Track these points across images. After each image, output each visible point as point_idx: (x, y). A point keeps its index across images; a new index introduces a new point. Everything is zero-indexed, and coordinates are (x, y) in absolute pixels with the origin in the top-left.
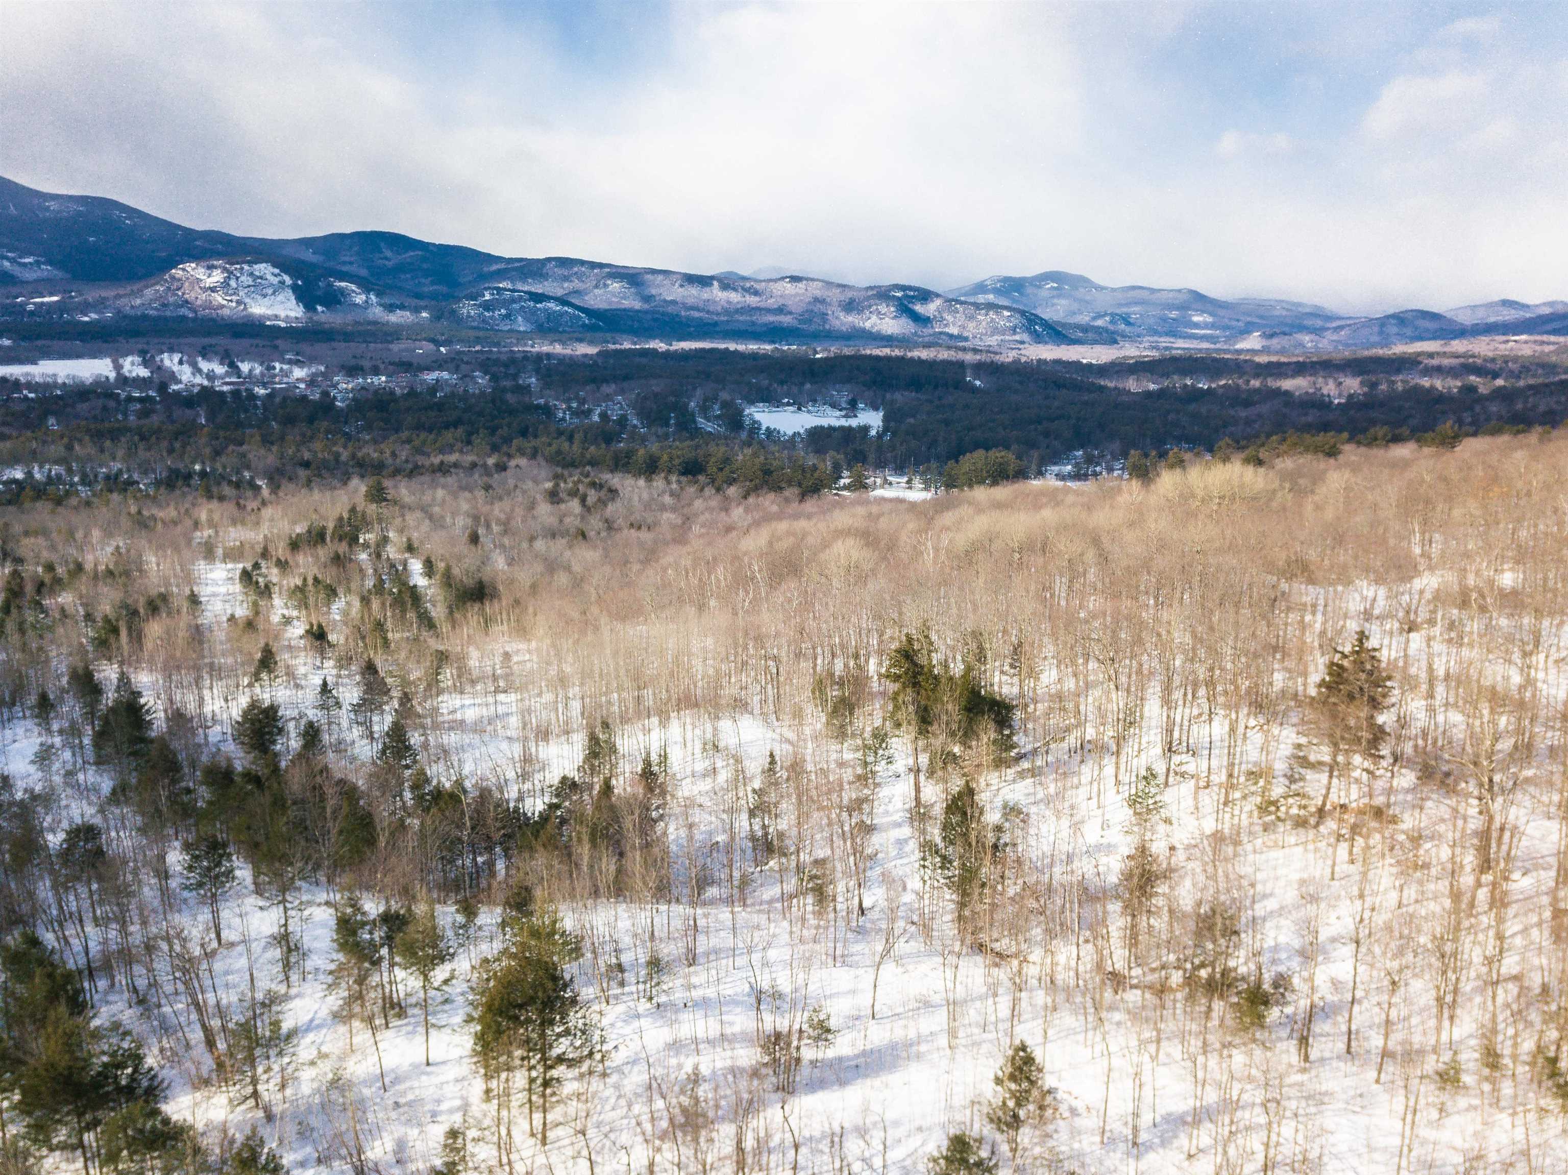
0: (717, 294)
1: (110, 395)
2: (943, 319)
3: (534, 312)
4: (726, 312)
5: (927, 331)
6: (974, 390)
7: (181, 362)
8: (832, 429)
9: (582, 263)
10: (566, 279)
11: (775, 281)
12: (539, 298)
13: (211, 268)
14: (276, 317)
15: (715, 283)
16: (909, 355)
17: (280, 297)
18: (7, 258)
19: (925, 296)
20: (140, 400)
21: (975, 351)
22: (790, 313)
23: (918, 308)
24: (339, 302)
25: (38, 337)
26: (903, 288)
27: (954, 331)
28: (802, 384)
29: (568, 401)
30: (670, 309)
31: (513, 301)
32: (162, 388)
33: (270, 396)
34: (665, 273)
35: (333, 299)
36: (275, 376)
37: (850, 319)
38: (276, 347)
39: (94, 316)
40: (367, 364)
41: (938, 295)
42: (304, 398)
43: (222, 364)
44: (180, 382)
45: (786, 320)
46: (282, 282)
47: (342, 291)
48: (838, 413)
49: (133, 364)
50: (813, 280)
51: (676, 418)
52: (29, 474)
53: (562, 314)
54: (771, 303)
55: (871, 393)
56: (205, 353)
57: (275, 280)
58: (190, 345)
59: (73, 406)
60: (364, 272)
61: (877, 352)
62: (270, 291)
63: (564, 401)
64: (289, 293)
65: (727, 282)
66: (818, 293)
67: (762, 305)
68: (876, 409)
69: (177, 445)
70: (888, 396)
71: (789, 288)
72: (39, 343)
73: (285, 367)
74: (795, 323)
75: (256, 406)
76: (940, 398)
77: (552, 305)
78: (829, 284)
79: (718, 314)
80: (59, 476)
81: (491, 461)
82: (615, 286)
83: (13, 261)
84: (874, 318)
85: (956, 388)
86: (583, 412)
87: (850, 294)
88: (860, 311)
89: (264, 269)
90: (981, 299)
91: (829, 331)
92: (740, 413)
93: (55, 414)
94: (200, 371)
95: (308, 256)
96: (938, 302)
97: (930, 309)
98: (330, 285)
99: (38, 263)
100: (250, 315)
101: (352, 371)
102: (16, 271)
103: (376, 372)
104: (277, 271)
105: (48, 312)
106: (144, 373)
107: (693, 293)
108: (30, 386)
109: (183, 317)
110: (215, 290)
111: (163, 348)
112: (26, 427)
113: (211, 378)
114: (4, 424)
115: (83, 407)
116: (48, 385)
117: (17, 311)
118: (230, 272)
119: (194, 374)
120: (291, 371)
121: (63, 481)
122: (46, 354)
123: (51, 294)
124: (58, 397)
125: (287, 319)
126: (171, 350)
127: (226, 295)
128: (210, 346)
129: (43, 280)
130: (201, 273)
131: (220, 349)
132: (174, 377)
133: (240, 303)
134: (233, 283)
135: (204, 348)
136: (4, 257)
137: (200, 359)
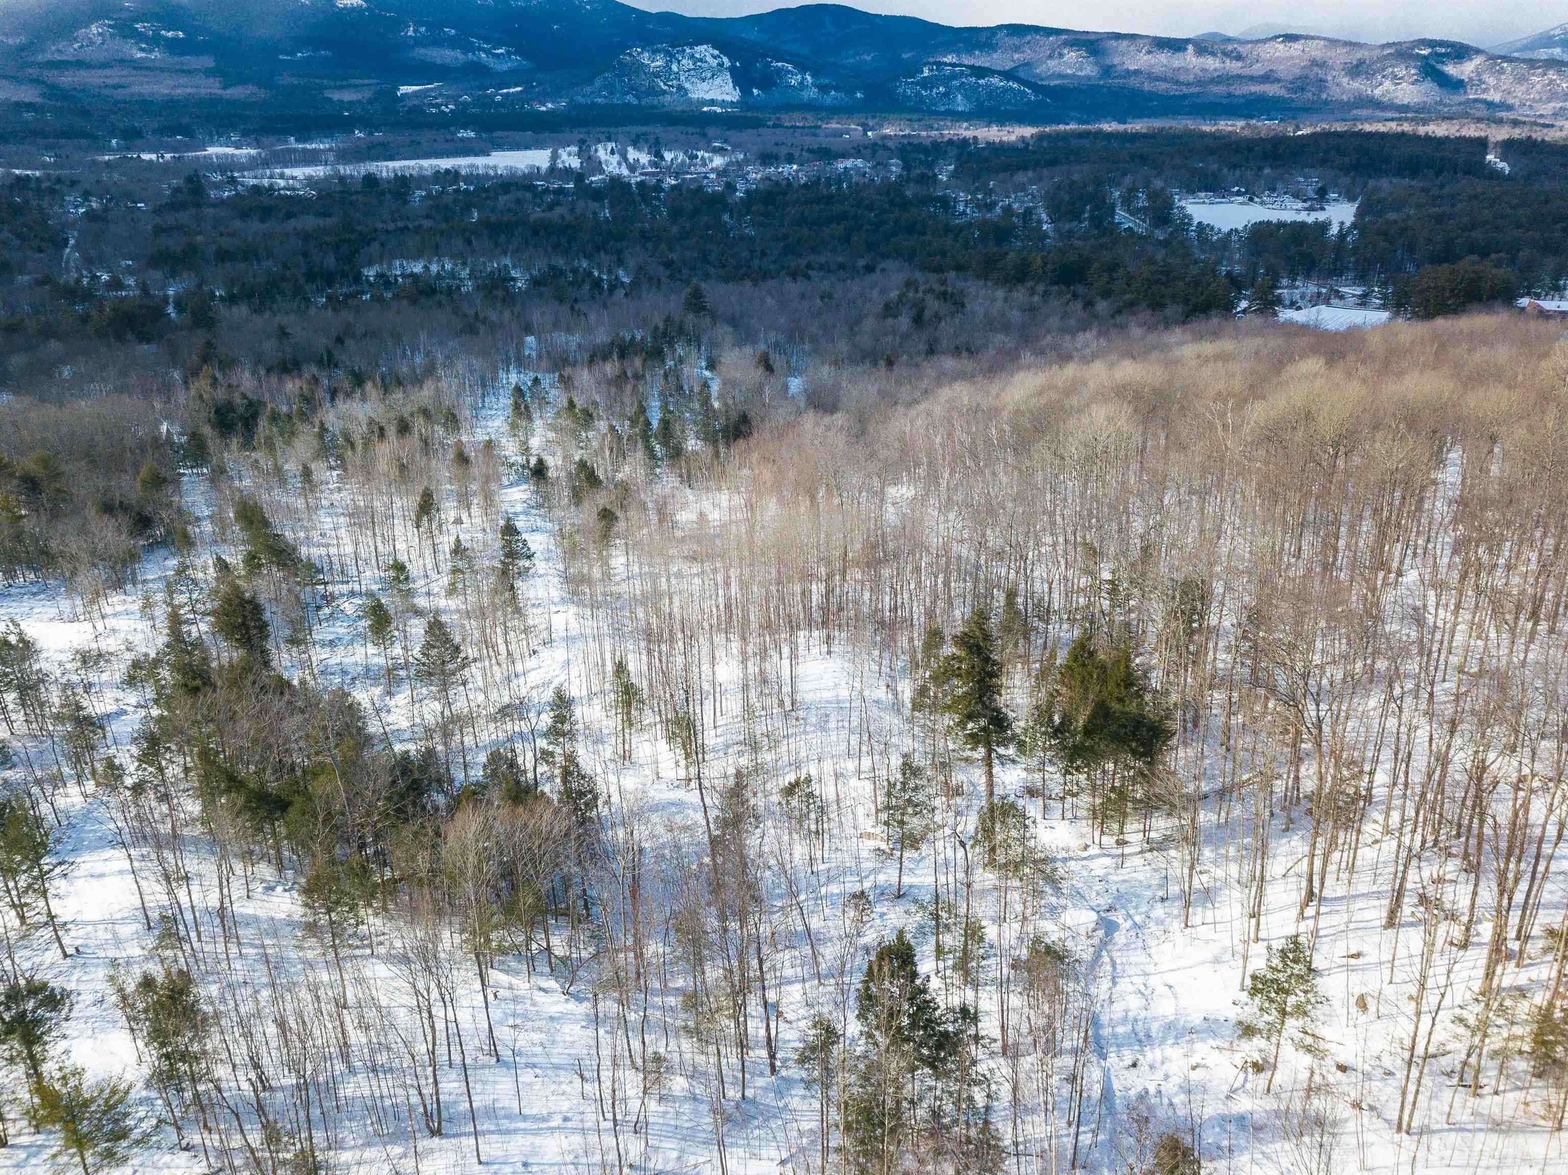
0: (1190, 59)
1: (531, 188)
2: (1481, 82)
3: (975, 88)
4: (1200, 83)
5: (1458, 98)
6: (1493, 175)
7: (612, 152)
8: (1281, 225)
9: (1036, 29)
10: (1017, 49)
11: (1265, 41)
12: (980, 72)
13: (654, 52)
14: (712, 102)
15: (1190, 47)
16: (1422, 130)
17: (718, 81)
18: (484, 50)
19: (1461, 52)
20: (557, 192)
21: (1515, 123)
22: (1278, 80)
23: (1451, 69)
24: (775, 84)
25: (496, 129)
26: (1431, 44)
27: (1495, 96)
28: (1260, 169)
29: (974, 193)
30: (1133, 82)
31: (953, 76)
33: (676, 187)
34: (1133, 37)
35: (768, 81)
36: (693, 165)
37: (1355, 85)
38: (704, 135)
39: (550, 105)
40: (783, 151)
41: (1478, 51)
42: (707, 191)
43: (649, 152)
44: (603, 172)
45: (1272, 90)
46: (721, 65)
47: (779, 71)
48: (1300, 205)
49: (569, 154)
50: (1313, 38)
51: (1092, 211)
52: (426, 269)
53: (1006, 90)
54: (1258, 69)
55: (1348, 180)
56: (635, 144)
57: (714, 63)
58: (628, 134)
60: (805, 51)
61: (1381, 128)
62: (709, 75)
63: (967, 191)
64: (727, 76)
65: (1203, 46)
66: (1317, 54)
67: (1247, 71)
68: (1352, 199)
69: (563, 240)
70: (1371, 183)
71: (1280, 49)
73: (707, 155)
74: (1283, 93)
75: (658, 198)
76: (1442, 187)
77: (995, 81)
78: (1333, 43)
79: (1188, 84)
80: (451, 271)
81: (861, 263)
82: (1071, 56)
83: (488, 52)
84: (1387, 84)
85: (1467, 172)
86: (986, 205)
87: (1360, 54)
88: (1370, 75)
89: (704, 51)
90: (1543, 54)
91: (1326, 102)
92: (1170, 205)
93: (476, 206)
94: (626, 159)
95: (753, 35)
96: (1478, 60)
97: (1465, 70)
98: (768, 65)
99: (509, 53)
100: (690, 101)
101: (767, 159)
102: (491, 63)
103: (790, 160)
104: (716, 52)
105: (513, 103)
106: (575, 163)
107: (1162, 60)
108: (468, 179)
109: (628, 104)
110: (657, 75)
111: (603, 137)
112: (447, 220)
113: (632, 168)
114: (428, 217)
115: (502, 199)
116: (487, 177)
117: (486, 103)
118: (672, 56)
119: (619, 164)
120: (711, 161)
121: (453, 275)
122: (500, 146)
123: (516, 85)
124: (486, 190)
125: (723, 104)
126: (609, 139)
127: (668, 79)
128: (645, 134)
129: (511, 71)
130: (645, 58)
131: (652, 138)
132: (598, 167)
133: (680, 88)
134: (675, 68)
135: (638, 136)
136: (480, 49)
137: (630, 149)
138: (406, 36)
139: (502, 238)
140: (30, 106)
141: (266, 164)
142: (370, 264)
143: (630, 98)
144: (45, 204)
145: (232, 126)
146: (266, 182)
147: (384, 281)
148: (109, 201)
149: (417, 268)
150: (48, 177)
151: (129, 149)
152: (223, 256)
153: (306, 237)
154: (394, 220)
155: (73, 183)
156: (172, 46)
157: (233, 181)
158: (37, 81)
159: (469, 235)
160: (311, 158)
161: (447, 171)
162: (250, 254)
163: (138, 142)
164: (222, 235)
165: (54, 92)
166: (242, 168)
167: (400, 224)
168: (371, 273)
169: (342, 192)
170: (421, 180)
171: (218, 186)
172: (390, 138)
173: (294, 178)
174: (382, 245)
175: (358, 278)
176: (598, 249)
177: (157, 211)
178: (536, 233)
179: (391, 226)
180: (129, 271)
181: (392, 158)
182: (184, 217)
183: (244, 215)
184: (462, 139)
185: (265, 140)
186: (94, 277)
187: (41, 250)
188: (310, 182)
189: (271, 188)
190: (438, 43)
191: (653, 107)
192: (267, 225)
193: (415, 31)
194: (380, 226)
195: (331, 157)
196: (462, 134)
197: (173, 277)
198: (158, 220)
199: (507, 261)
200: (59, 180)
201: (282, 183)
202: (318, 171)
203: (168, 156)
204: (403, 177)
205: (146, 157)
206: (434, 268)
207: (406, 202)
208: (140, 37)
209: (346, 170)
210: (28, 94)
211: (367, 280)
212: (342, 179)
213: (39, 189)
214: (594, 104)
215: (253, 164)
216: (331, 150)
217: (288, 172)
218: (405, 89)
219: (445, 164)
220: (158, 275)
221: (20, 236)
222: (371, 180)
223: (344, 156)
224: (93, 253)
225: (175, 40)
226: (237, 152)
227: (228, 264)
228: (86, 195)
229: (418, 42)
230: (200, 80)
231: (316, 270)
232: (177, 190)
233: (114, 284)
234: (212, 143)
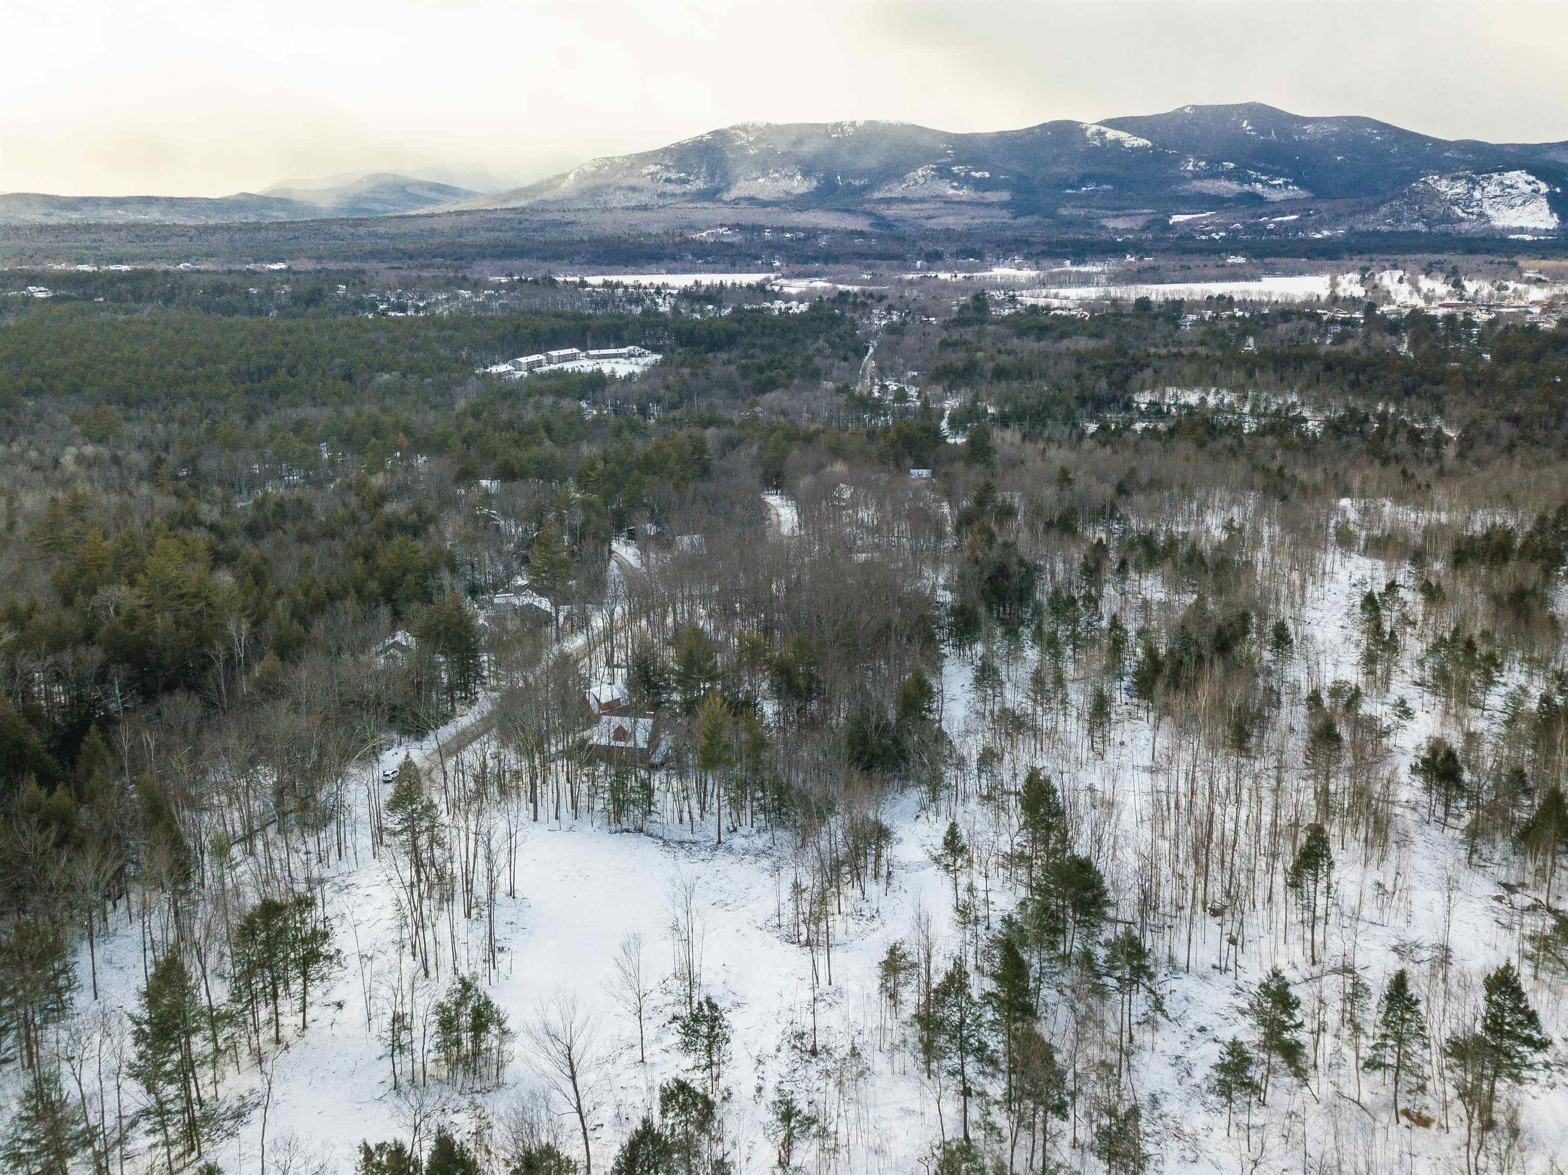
1: (1314, 317)
7: (1401, 281)
13: (1454, 179)
14: (1521, 230)
17: (1530, 207)
18: (1260, 181)
20: (1344, 322)
25: (1268, 255)
32: (1370, 308)
33: (1491, 323)
36: (1505, 298)
38: (1515, 264)
39: (1326, 233)
42: (1533, 327)
43: (1446, 282)
44: (1394, 302)
46: (1536, 191)
49: (1350, 282)
52: (1203, 400)
56: (1428, 272)
57: (1529, 188)
58: (1417, 262)
59: (1274, 327)
62: (1519, 201)
64: (1544, 203)
69: (1363, 379)
72: (1267, 260)
73: (1521, 287)
75: (1470, 335)
80: (1231, 405)
83: (1264, 183)
89: (1519, 178)
93: (1253, 334)
94: (1418, 290)
99: (1286, 184)
100: (1493, 228)
102: (1266, 192)
104: (1532, 178)
105: (1286, 230)
106: (1359, 291)
108: (1243, 305)
109: (1417, 233)
110: (1455, 203)
111: (1387, 265)
112: (1221, 347)
113: (1428, 299)
114: (1202, 343)
115: (1282, 328)
116: (1261, 304)
117: (1259, 229)
118: (1475, 183)
119: (1411, 293)
120: (1527, 292)
121: (1231, 408)
122: (1272, 271)
123: (1292, 213)
124: (1264, 317)
125: (1534, 231)
126: (1395, 267)
127: (1468, 207)
128: (1438, 263)
129: (1286, 201)
130: (1443, 186)
131: (1449, 267)
132: (1387, 298)
133: (1481, 215)
134: (1477, 194)
135: (1430, 265)
136: (1257, 180)
137: (1422, 277)
138: (1186, 171)
139: (1289, 372)
140: (861, 234)
141: (1043, 284)
142: (1142, 389)
143: (1419, 226)
144: (857, 316)
145: (1018, 251)
146: (1041, 302)
147: (1156, 411)
148: (907, 314)
149: (1192, 398)
150: (864, 292)
151: (929, 269)
152: (1000, 373)
153: (1080, 358)
154: (1166, 346)
155: (881, 298)
156: (980, 184)
157: (1013, 299)
158: (870, 214)
159: (1250, 365)
160: (1085, 280)
161: (1221, 297)
162: (1025, 372)
163: (939, 263)
164: (999, 352)
165: (881, 222)
166: (1022, 287)
167: (1174, 350)
168: (1143, 399)
169: (1115, 315)
170: (1194, 306)
171: (999, 304)
172: (1162, 263)
173: (1066, 298)
174: (1155, 371)
175: (1127, 407)
176: (1407, 393)
177: (946, 326)
178: (1329, 368)
179: (1163, 351)
180: (913, 381)
181: (1161, 282)
182: (969, 333)
183: (1022, 333)
184: (1233, 265)
185: (1045, 263)
186: (884, 388)
187: (845, 359)
188: (1083, 304)
189: (1048, 308)
190: (1216, 176)
191: (1447, 234)
192: (1043, 343)
193: (1195, 166)
194: (1152, 350)
195: (1103, 279)
196: (1232, 260)
197: (951, 391)
198: (945, 335)
199: (1294, 398)
200: (871, 296)
201: (1056, 303)
202: (1091, 293)
203: (960, 276)
204: (1174, 302)
205: (943, 276)
206: (1212, 401)
207: (1178, 327)
208: (955, 177)
209: (1116, 291)
210: (859, 223)
211: (1138, 408)
212: (1114, 301)
213: (854, 303)
214: (1377, 233)
215: (1032, 284)
216: (1103, 272)
217: (1063, 292)
218: (1176, 218)
219: (1217, 289)
220: (938, 390)
221: (833, 345)
222: (1143, 304)
223: (1115, 279)
224: (887, 363)
225: (982, 180)
226: (1019, 273)
227: (1004, 383)
228: (890, 309)
229: (1197, 176)
230: (996, 212)
231: (1087, 394)
232: (964, 307)
233: (901, 396)
234: (998, 265)
